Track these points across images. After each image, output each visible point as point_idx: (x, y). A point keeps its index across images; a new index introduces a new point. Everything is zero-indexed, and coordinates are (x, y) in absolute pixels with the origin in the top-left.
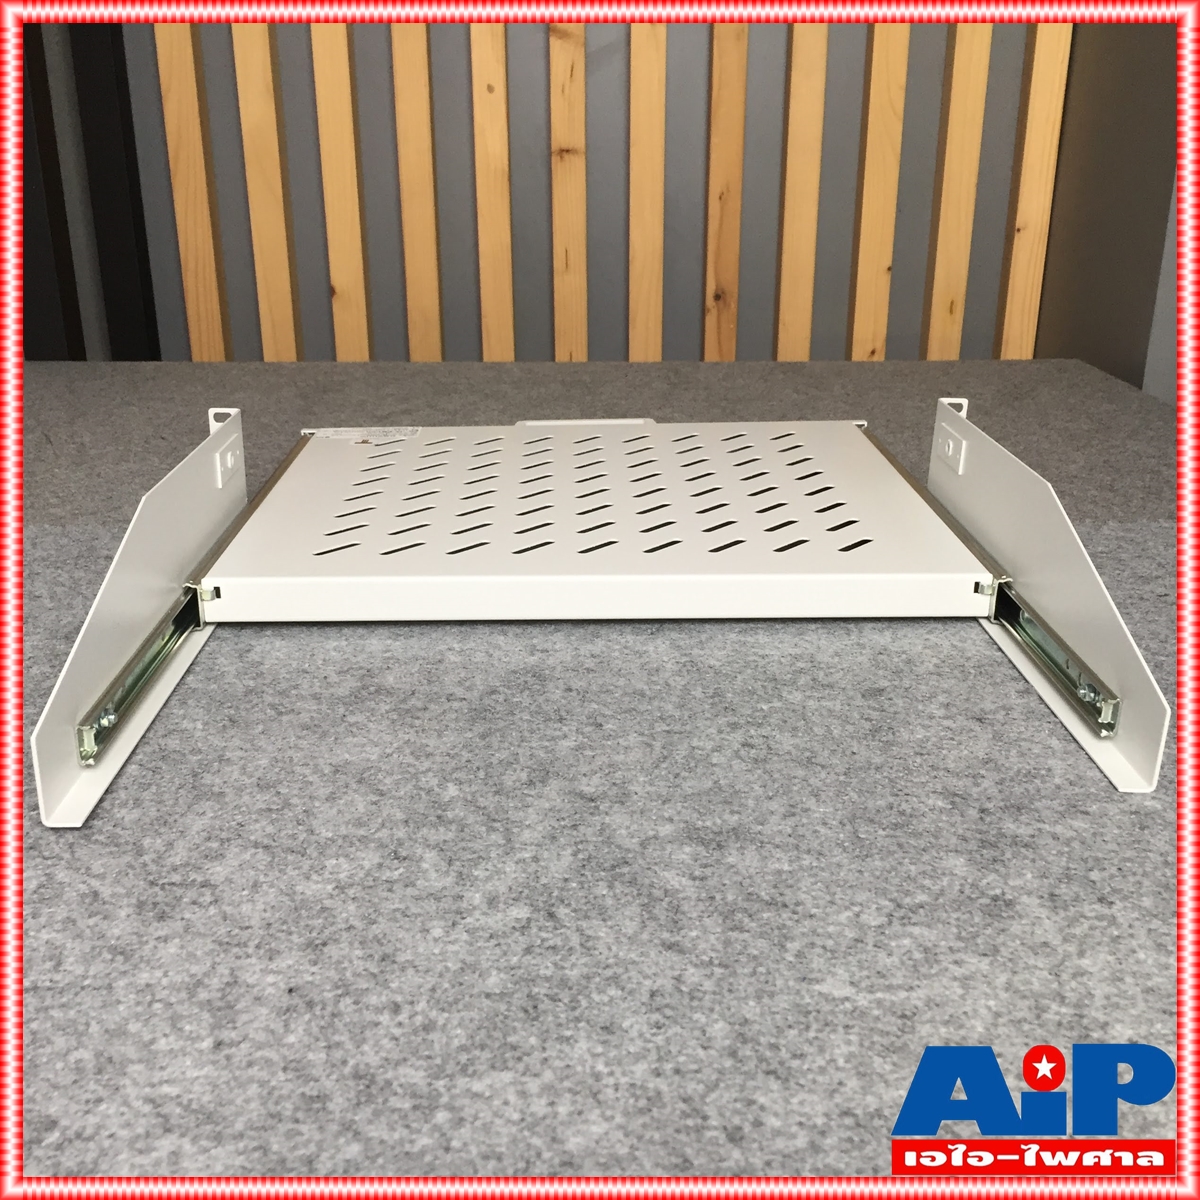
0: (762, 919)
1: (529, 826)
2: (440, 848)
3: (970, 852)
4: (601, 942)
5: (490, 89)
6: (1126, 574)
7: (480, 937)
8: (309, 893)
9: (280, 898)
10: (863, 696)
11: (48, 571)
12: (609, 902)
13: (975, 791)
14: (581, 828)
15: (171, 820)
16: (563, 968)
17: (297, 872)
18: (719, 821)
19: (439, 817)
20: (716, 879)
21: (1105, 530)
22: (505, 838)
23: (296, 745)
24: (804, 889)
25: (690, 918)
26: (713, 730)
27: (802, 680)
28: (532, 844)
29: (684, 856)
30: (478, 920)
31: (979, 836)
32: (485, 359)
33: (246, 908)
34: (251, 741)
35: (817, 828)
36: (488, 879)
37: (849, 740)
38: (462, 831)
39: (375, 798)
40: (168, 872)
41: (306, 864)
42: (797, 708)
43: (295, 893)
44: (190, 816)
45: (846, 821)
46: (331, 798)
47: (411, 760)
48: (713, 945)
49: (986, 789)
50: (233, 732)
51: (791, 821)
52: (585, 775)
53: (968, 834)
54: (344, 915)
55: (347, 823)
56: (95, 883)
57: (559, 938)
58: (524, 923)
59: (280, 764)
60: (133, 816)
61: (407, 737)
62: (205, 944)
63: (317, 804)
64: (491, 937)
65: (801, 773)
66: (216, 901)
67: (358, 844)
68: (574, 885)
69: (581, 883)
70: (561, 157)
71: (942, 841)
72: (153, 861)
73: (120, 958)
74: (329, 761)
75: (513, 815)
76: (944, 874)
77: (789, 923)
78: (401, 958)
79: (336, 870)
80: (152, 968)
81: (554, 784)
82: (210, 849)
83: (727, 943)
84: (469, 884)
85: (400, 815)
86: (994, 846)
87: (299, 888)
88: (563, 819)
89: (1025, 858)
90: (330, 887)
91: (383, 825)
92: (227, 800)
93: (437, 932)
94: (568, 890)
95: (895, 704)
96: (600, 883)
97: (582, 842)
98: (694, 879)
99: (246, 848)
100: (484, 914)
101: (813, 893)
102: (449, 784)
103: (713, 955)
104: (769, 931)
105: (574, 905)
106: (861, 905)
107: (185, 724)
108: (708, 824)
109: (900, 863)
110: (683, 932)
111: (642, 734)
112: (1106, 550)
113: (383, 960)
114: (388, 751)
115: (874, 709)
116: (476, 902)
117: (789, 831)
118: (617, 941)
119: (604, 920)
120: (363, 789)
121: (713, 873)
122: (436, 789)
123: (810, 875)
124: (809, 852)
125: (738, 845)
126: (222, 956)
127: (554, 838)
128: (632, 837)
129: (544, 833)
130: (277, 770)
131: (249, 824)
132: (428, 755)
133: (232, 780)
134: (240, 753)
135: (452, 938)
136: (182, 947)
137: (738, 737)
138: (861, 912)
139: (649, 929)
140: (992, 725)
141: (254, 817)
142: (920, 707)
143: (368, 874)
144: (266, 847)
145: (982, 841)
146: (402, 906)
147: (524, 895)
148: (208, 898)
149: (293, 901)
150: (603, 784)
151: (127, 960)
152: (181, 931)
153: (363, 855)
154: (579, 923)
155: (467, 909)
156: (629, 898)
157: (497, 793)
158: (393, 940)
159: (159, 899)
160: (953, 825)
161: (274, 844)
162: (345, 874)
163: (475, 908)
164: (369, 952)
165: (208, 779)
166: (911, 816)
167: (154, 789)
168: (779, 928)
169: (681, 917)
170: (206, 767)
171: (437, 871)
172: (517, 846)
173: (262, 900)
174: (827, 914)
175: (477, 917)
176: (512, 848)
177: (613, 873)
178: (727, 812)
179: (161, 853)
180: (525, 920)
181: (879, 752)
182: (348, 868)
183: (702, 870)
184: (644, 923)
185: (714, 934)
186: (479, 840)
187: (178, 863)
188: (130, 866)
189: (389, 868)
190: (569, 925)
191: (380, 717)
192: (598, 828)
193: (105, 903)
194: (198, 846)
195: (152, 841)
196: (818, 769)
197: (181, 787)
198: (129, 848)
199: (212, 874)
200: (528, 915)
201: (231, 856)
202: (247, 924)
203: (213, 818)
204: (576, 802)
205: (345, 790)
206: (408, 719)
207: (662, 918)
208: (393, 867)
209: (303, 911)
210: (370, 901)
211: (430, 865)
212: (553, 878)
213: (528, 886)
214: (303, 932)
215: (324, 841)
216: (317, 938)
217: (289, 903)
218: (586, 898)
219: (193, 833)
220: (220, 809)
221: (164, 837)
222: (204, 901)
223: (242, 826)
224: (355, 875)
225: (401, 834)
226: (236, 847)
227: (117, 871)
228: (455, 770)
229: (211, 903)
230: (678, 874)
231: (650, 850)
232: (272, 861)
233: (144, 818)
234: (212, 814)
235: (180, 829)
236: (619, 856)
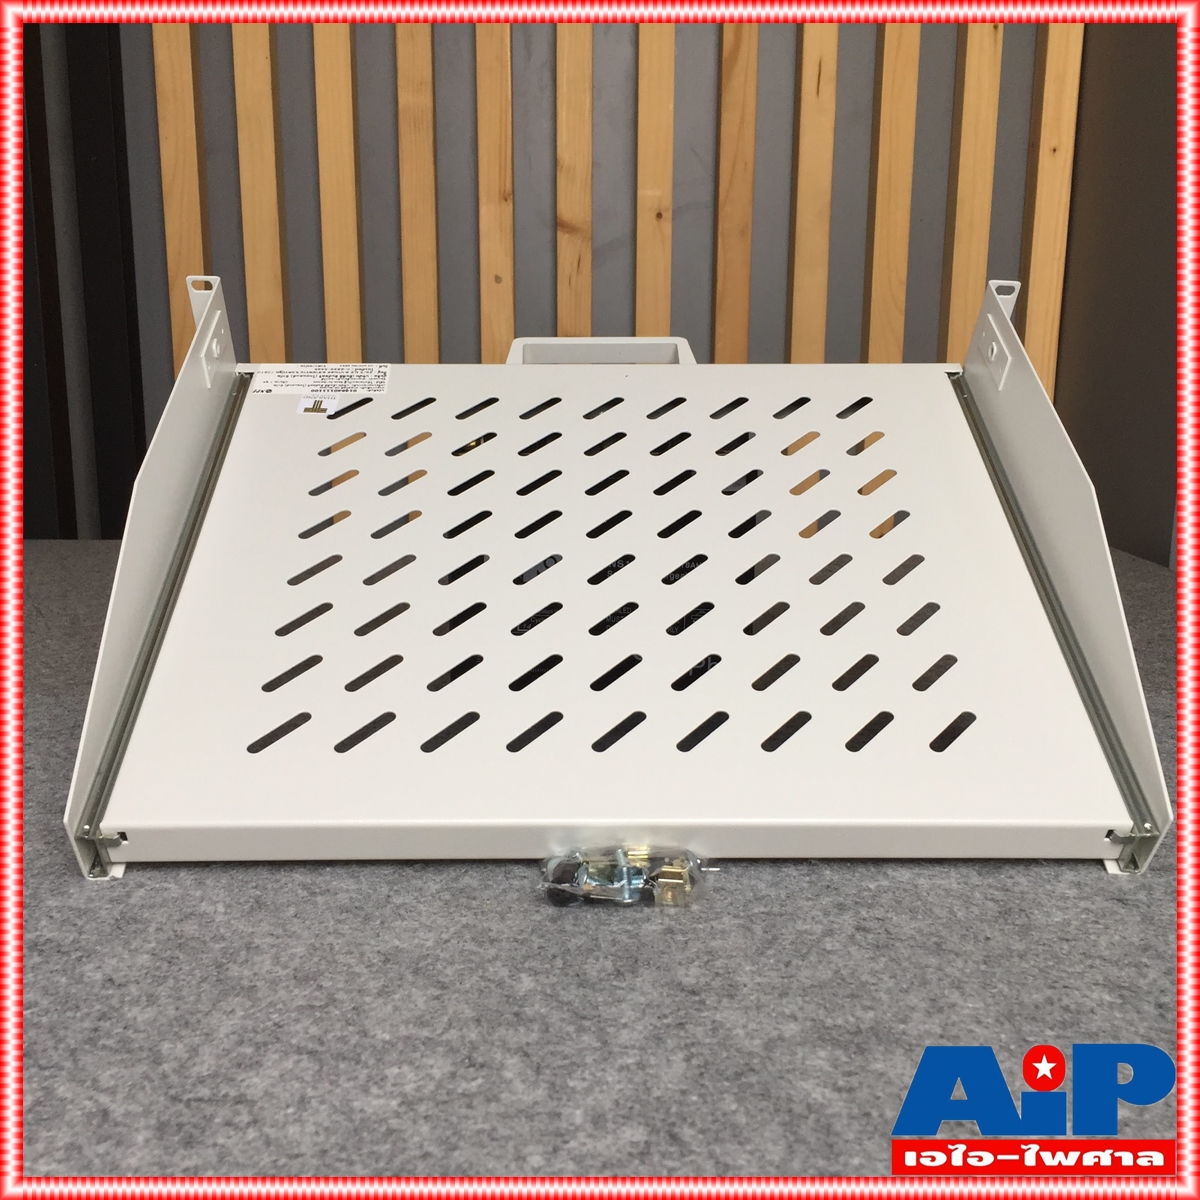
1: (625, 1026)
2: (523, 1052)
5: (498, 279)
7: (591, 1166)
8: (369, 1110)
9: (334, 1117)
11: (41, 741)
12: (743, 1120)
13: (1142, 982)
14: (689, 1027)
15: (193, 1020)
17: (352, 1083)
18: (852, 1019)
19: (517, 1015)
20: (866, 1090)
22: (599, 1039)
23: (335, 931)
25: (847, 1141)
26: (818, 912)
28: (633, 1047)
29: (820, 1062)
30: (584, 1144)
31: (1163, 1035)
33: (293, 1130)
34: (283, 926)
36: (588, 1091)
37: (978, 923)
38: (547, 1031)
39: (437, 992)
40: (194, 1085)
41: (363, 1074)
42: (908, 887)
43: (352, 1110)
44: (216, 1015)
45: (1002, 1019)
46: (383, 993)
47: (471, 946)
49: (1155, 980)
50: (260, 916)
51: (937, 1019)
52: (680, 964)
53: (1153, 1035)
54: (416, 1139)
55: (407, 1022)
56: (104, 1099)
57: (690, 1168)
58: (641, 1149)
59: (319, 953)
60: (147, 1016)
61: (464, 921)
63: (368, 999)
64: (605, 1166)
65: (933, 961)
66: (255, 1122)
67: (422, 1048)
68: (695, 1098)
69: (701, 1095)
72: (174, 1071)
74: (376, 949)
75: (607, 1012)
79: (399, 1081)
81: (646, 975)
82: (244, 1056)
84: (565, 1098)
85: (469, 1013)
87: (356, 1104)
88: (665, 1016)
90: (394, 1103)
91: (450, 1025)
92: (260, 995)
93: (536, 1160)
94: (689, 1105)
95: (1018, 884)
96: (725, 1095)
97: (693, 1044)
98: (839, 1090)
99: (286, 1054)
100: (590, 1136)
102: (523, 975)
105: (699, 1125)
107: (204, 907)
108: (840, 1021)
110: (842, 1159)
111: (738, 916)
114: (445, 936)
115: (997, 889)
116: (578, 1120)
117: (939, 1031)
119: (740, 1143)
120: (420, 982)
121: (861, 1083)
122: (508, 981)
125: (882, 1048)
127: (659, 1039)
128: (752, 1038)
129: (645, 1033)
130: (316, 959)
131: (289, 1024)
132: (492, 941)
133: (264, 971)
134: (270, 940)
135: (556, 1168)
137: (848, 920)
139: (800, 1155)
140: (1137, 907)
141: (293, 1015)
142: (1048, 887)
143: (439, 1085)
144: (311, 1053)
146: (487, 1127)
147: (635, 1111)
148: (245, 1118)
149: (351, 1120)
150: (704, 975)
152: (214, 1159)
153: (431, 1062)
154: (711, 1148)
155: (568, 1130)
156: (766, 1115)
157: (580, 985)
159: (183, 1119)
160: (1130, 1023)
161: (321, 1049)
162: (413, 1085)
163: (577, 1129)
165: (234, 971)
166: (1078, 1012)
167: (171, 982)
169: (835, 1139)
170: (230, 955)
171: (523, 1081)
172: (616, 1049)
173: (311, 1119)
175: (583, 1140)
176: (610, 1053)
177: (739, 1082)
178: (859, 1007)
179: (184, 1061)
180: (642, 1145)
181: (1017, 938)
182: (414, 1079)
183: (846, 1079)
184: (791, 1147)
185: (881, 1161)
186: (569, 1043)
187: (205, 1074)
188: (147, 1077)
189: (464, 1078)
190: (698, 1150)
191: (430, 898)
192: (710, 1027)
193: (116, 1124)
194: (228, 1052)
195: (172, 1046)
196: (952, 956)
197: (204, 980)
198: (145, 1055)
199: (248, 1087)
200: (645, 1138)
201: (270, 1064)
202: (296, 1151)
203: (244, 1018)
204: (677, 996)
205: (399, 983)
206: (463, 900)
207: (812, 1140)
208: (470, 1077)
209: (365, 1134)
210: (446, 1120)
211: (514, 1074)
212: (667, 1089)
213: (638, 1101)
214: (368, 1161)
215: (381, 1045)
216: (387, 1170)
217: (345, 1123)
218: (713, 1114)
219: (221, 1036)
220: (252, 1006)
221: (186, 1041)
222: (240, 1121)
223: (280, 1027)
224: (424, 1087)
225: (473, 1035)
226: (275, 1052)
227: (130, 1083)
228: (526, 958)
229: (249, 1124)
230: (818, 1085)
231: (777, 1054)
232: (320, 1070)
233: (160, 1018)
234: (243, 1013)
235: (205, 1031)
236: (742, 1061)
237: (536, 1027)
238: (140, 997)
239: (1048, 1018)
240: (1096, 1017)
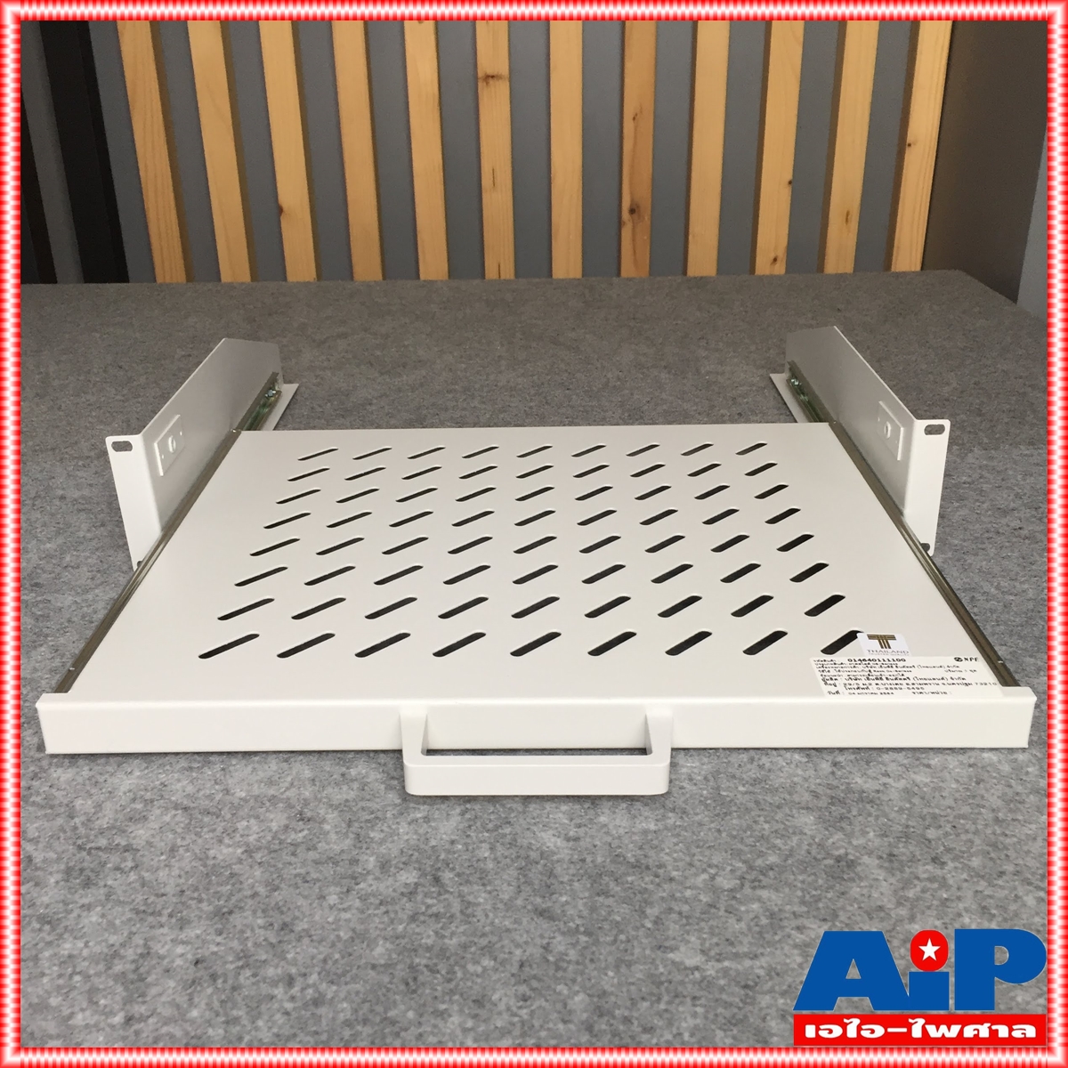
0: (627, 882)
2: (342, 807)
3: (820, 809)
4: (479, 909)
6: (985, 506)
7: (371, 903)
8: (220, 857)
9: (194, 864)
12: (490, 865)
15: (101, 779)
16: (443, 937)
17: (211, 835)
19: (343, 775)
20: (588, 840)
21: (970, 458)
22: (401, 796)
24: (667, 851)
25: (562, 883)
29: (561, 815)
30: (371, 885)
31: (829, 791)
32: (422, 277)
33: (162, 874)
35: (685, 784)
36: (382, 842)
38: (363, 790)
40: (96, 836)
41: (220, 827)
43: (207, 857)
45: (710, 777)
46: (247, 755)
48: (580, 911)
53: (820, 790)
54: (251, 881)
55: (260, 782)
56: (30, 847)
57: (442, 905)
58: (410, 889)
62: (123, 914)
63: (234, 762)
64: (381, 904)
66: (136, 866)
67: (268, 804)
68: (460, 847)
69: (466, 844)
70: (487, 83)
71: (796, 798)
72: (83, 823)
73: (47, 927)
76: (794, 833)
77: (651, 887)
78: (301, 926)
79: (246, 832)
80: (75, 938)
82: (135, 811)
83: (593, 909)
84: (365, 846)
85: (307, 773)
86: (842, 802)
87: (212, 853)
89: (870, 815)
90: (239, 851)
91: (292, 784)
93: (333, 899)
94: (454, 853)
96: (483, 845)
98: (568, 839)
99: (166, 809)
100: (377, 879)
101: (675, 855)
103: (578, 921)
104: (632, 896)
105: (458, 870)
106: (717, 866)
109: (755, 822)
110: (554, 898)
112: (969, 480)
113: (282, 929)
116: (371, 866)
118: (495, 909)
119: (484, 885)
121: (586, 833)
123: (672, 835)
124: (673, 810)
126: (138, 926)
131: (171, 784)
135: (345, 906)
136: (103, 916)
138: (716, 874)
139: (523, 895)
141: (176, 775)
143: (275, 837)
144: (186, 809)
145: (832, 798)
146: (303, 871)
147: (414, 858)
148: (130, 864)
149: (205, 866)
151: (53, 929)
152: (103, 898)
153: (272, 816)
154: (461, 888)
155: (361, 874)
156: (509, 861)
158: (292, 907)
159: (85, 865)
160: (806, 780)
161: (192, 805)
162: (255, 836)
163: (368, 873)
164: (270, 920)
166: (770, 771)
168: (640, 893)
169: (554, 881)
171: (337, 833)
172: (412, 805)
173: (177, 865)
174: (686, 878)
175: (371, 882)
176: (407, 808)
177: (496, 833)
179: (91, 815)
180: (413, 885)
182: (258, 830)
183: (576, 830)
184: (519, 887)
185: (582, 899)
186: (378, 800)
187: (105, 826)
188: (62, 829)
189: (294, 829)
190: (452, 890)
193: (37, 869)
194: (123, 807)
195: (84, 802)
198: (63, 810)
199: (134, 838)
200: (416, 880)
201: (153, 818)
202: (163, 891)
203: (139, 777)
207: (537, 882)
208: (299, 829)
209: (214, 877)
210: (274, 866)
211: (332, 827)
212: (441, 839)
213: (418, 849)
214: (213, 900)
215: (238, 801)
216: (225, 906)
217: (201, 868)
218: (469, 860)
219: (121, 794)
221: (95, 798)
222: (126, 866)
223: (165, 786)
224: (263, 837)
225: (307, 794)
226: (159, 808)
227: (50, 834)
229: (132, 868)
230: (554, 835)
231: (531, 809)
232: (190, 823)
233: (77, 777)
234: (139, 774)
235: (109, 789)
236: (503, 816)
237: (356, 785)
239: (744, 776)
240: (782, 775)
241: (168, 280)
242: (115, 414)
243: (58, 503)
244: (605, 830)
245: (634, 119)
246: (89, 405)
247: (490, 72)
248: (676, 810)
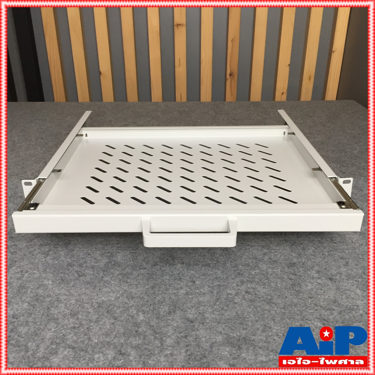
1: (169, 336)
2: (137, 347)
10: (288, 267)
14: (188, 337)
15: (39, 332)
18: (239, 334)
19: (136, 331)
22: (160, 343)
23: (85, 293)
26: (235, 285)
27: (266, 258)
28: (170, 346)
29: (226, 353)
32: (153, 100)
34: (69, 290)
37: (284, 290)
38: (145, 339)
39: (112, 321)
41: (88, 357)
42: (265, 273)
44: (46, 331)
46: (97, 321)
47: (127, 301)
50: (62, 286)
52: (189, 309)
55: (103, 334)
59: (79, 303)
60: (25, 331)
61: (125, 288)
63: (92, 324)
65: (267, 307)
67: (107, 346)
70: (178, 27)
72: (32, 355)
74: (97, 301)
81: (179, 313)
82: (53, 349)
85: (122, 330)
88: (182, 332)
91: (116, 336)
92: (59, 322)
95: (300, 271)
97: (189, 345)
99: (65, 348)
102: (140, 313)
107: (45, 281)
108: (235, 335)
111: (209, 287)
114: (118, 295)
115: (292, 274)
117: (265, 339)
120: (109, 316)
121: (237, 362)
122: (135, 316)
124: (272, 351)
125: (246, 347)
127: (178, 343)
128: (207, 342)
129: (175, 340)
130: (77, 306)
131: (67, 335)
132: (133, 298)
133: (61, 311)
134: (65, 297)
137: (243, 288)
140: (335, 282)
141: (69, 331)
142: (309, 273)
144: (73, 348)
150: (196, 313)
153: (108, 352)
157: (157, 318)
161: (76, 346)
167: (33, 316)
170: (52, 304)
171: (135, 361)
172: (165, 347)
176: (163, 349)
177: (200, 362)
178: (241, 329)
179: (35, 351)
181: (295, 297)
182: (103, 359)
183: (233, 360)
186: (151, 344)
187: (41, 356)
188: (23, 357)
189: (118, 359)
191: (115, 278)
192: (195, 337)
194: (48, 347)
195: (32, 344)
196: (273, 305)
197: (43, 315)
198: (23, 348)
201: (60, 352)
203: (54, 332)
204: (186, 323)
205: (102, 317)
206: (126, 279)
208: (120, 359)
211: (133, 357)
215: (94, 344)
219: (47, 340)
220: (57, 327)
221: (36, 342)
224: (106, 363)
225: (122, 341)
226: (62, 347)
227: (18, 360)
228: (142, 305)
231: (214, 350)
232: (75, 355)
233: (29, 332)
234: (54, 330)
235: (42, 338)
236: (203, 353)
237: (142, 337)
238: (23, 322)
241: (59, 101)
242: (40, 159)
243: (19, 199)
244: (245, 361)
245: (232, 41)
246: (31, 155)
247: (179, 23)
248: (274, 351)
